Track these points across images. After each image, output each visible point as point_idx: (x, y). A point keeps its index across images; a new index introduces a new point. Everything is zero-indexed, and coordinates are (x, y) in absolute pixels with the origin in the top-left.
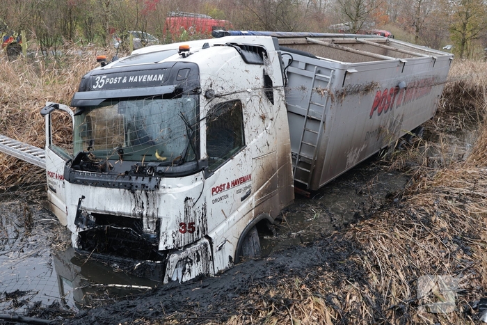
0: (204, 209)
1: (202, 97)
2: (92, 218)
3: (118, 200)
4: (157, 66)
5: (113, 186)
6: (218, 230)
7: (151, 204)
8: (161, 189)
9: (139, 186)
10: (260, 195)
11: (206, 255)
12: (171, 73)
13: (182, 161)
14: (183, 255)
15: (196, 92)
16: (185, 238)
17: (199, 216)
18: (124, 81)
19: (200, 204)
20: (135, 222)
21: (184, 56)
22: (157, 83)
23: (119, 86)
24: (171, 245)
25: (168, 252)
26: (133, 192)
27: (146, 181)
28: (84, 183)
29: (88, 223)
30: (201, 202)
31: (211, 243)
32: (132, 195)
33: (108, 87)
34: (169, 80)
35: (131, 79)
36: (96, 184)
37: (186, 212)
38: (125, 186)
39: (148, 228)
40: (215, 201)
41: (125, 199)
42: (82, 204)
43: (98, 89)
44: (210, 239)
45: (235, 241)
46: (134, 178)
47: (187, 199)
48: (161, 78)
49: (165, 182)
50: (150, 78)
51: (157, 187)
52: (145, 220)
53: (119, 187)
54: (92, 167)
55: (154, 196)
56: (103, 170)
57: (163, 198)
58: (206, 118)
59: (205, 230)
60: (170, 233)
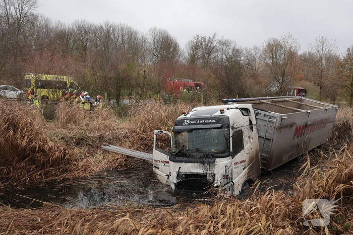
0: (232, 170)
1: (230, 128)
2: (184, 176)
3: (197, 168)
4: (211, 117)
5: (195, 162)
6: (236, 180)
7: (211, 169)
8: (216, 163)
9: (207, 162)
10: (249, 169)
11: (232, 188)
12: (219, 120)
13: (224, 152)
14: (224, 188)
15: (228, 127)
16: (225, 181)
17: (230, 174)
18: (198, 122)
19: (230, 168)
20: (204, 176)
21: (222, 113)
22: (213, 123)
23: (196, 124)
24: (219, 184)
25: (218, 187)
26: (204, 164)
27: (210, 160)
28: (181, 162)
29: (182, 178)
31: (234, 184)
32: (203, 166)
33: (190, 124)
34: (217, 122)
35: (201, 121)
36: (186, 162)
37: (226, 171)
38: (200, 162)
39: (209, 178)
40: (235, 168)
41: (200, 167)
42: (180, 170)
43: (185, 125)
44: (233, 182)
45: (241, 185)
46: (204, 159)
47: (226, 166)
48: (214, 121)
49: (217, 160)
50: (210, 121)
51: (214, 162)
52: (208, 175)
53: (198, 163)
54: (184, 155)
55: (213, 165)
56: (189, 157)
57: (216, 166)
58: (232, 136)
59: (232, 179)
60: (219, 179)
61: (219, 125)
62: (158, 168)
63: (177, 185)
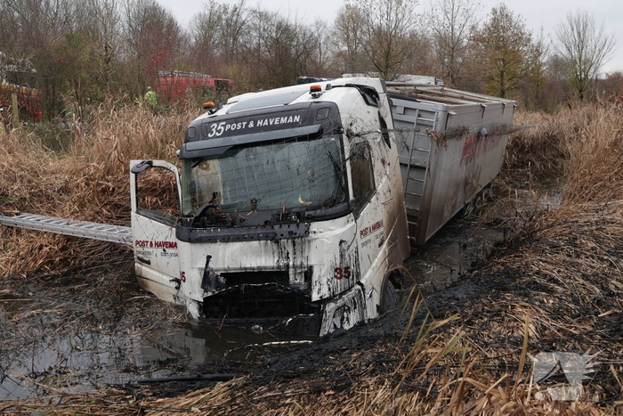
0: (357, 252)
1: (344, 136)
2: (222, 280)
3: (258, 253)
4: (287, 108)
5: (251, 238)
6: (367, 276)
7: (298, 253)
8: (312, 235)
9: (286, 235)
10: (389, 244)
11: (359, 302)
12: (308, 114)
13: (332, 202)
14: (340, 303)
15: (338, 131)
16: (340, 284)
17: (353, 259)
18: (251, 125)
19: (353, 248)
20: (280, 275)
21: (315, 96)
22: (294, 125)
23: (246, 131)
24: (325, 293)
25: (323, 301)
26: (277, 242)
27: (293, 228)
28: (212, 240)
29: (218, 285)
30: (354, 245)
31: (364, 290)
32: (275, 246)
33: (228, 133)
34: (307, 121)
35: (260, 123)
36: (226, 240)
37: (342, 256)
38: (266, 237)
39: (296, 280)
40: (363, 245)
41: (266, 251)
42: (210, 265)
43: (215, 137)
44: (361, 285)
45: (378, 289)
46: (277, 227)
47: (341, 242)
48: (297, 119)
49: (315, 226)
50: (283, 120)
51: (307, 232)
52: (291, 271)
53: (259, 239)
54: (219, 221)
55: (303, 243)
56: (233, 224)
57: (313, 244)
58: (350, 158)
59: (358, 275)
60: (324, 280)
61: (313, 129)
62: (148, 263)
63: (205, 306)
